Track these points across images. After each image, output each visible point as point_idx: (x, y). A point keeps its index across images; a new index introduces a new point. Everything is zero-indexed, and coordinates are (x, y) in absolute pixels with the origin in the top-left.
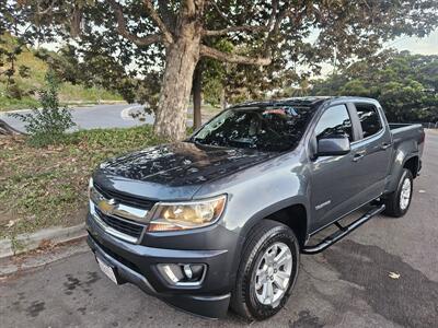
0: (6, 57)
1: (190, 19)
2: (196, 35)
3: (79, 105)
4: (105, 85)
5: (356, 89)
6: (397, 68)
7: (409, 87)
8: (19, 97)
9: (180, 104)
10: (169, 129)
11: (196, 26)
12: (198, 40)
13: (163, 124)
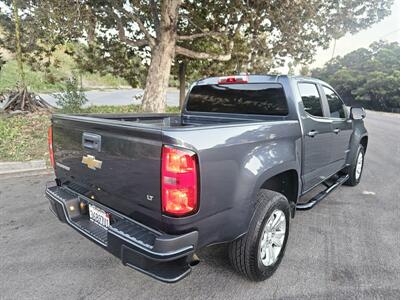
0: (45, 53)
1: (167, 29)
2: (171, 39)
3: (101, 90)
4: (114, 74)
5: (344, 78)
6: (384, 59)
7: (392, 77)
8: (53, 83)
9: (160, 89)
10: (152, 106)
11: (171, 33)
12: (173, 43)
13: (148, 102)
